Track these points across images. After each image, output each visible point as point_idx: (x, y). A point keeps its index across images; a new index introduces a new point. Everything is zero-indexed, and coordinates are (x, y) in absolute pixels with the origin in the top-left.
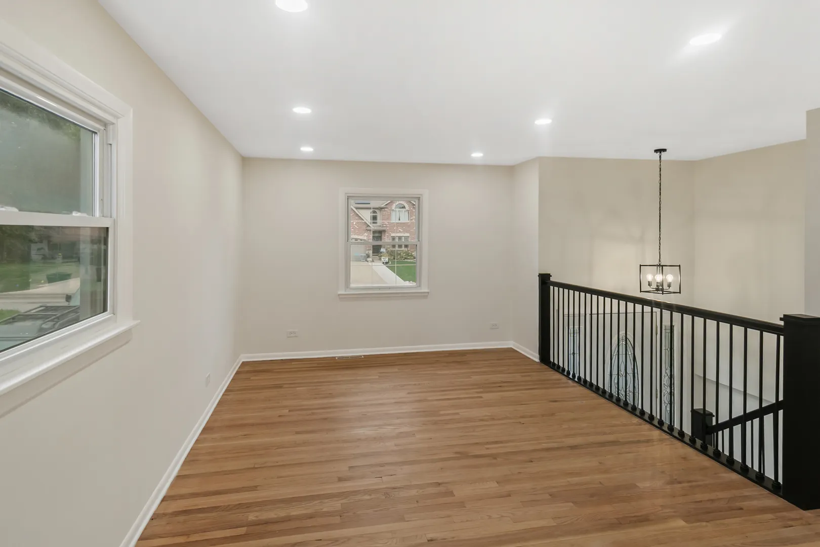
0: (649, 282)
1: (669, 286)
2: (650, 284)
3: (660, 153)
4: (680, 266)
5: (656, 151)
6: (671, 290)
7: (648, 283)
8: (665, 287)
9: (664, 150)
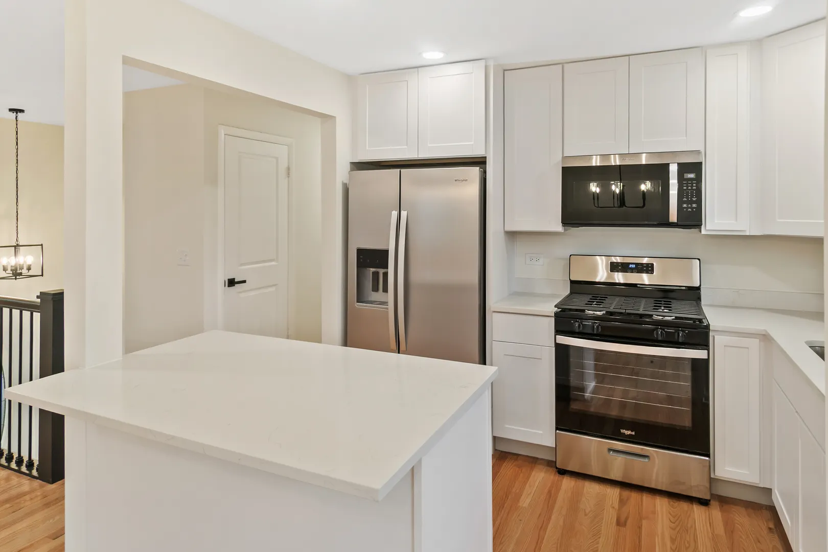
0: (3, 266)
1: (29, 269)
2: (5, 269)
3: (17, 113)
4: (42, 245)
5: (11, 110)
6: (31, 273)
7: (2, 268)
8: (24, 271)
9: (22, 111)
